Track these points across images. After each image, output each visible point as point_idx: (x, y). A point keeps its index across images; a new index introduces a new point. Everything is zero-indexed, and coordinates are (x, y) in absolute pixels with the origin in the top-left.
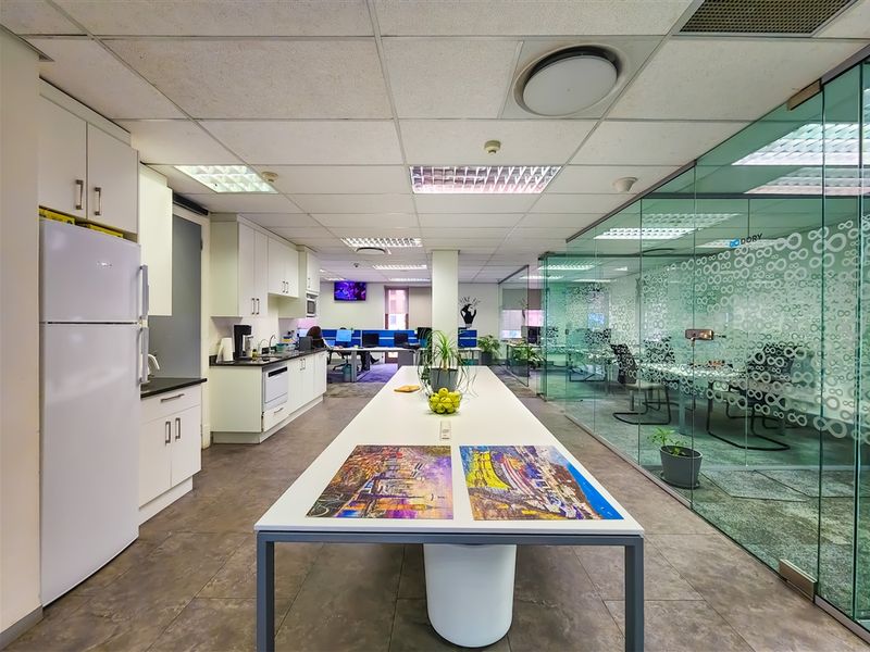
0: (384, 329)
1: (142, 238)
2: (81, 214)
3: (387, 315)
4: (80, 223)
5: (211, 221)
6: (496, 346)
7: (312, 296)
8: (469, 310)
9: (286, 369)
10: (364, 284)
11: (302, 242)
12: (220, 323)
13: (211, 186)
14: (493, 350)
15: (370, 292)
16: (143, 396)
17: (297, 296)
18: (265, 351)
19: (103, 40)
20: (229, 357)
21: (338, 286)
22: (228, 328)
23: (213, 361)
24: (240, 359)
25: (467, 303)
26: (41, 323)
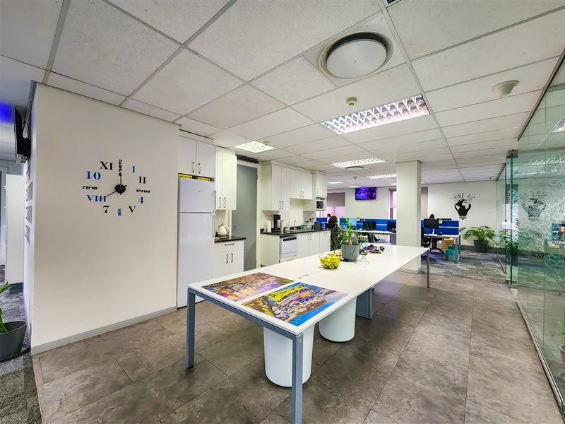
0: (389, 218)
1: (216, 180)
2: (194, 174)
3: (391, 210)
4: (194, 177)
5: (262, 165)
6: (491, 235)
7: (321, 199)
8: (463, 204)
9: (296, 238)
10: (375, 188)
11: (312, 168)
12: (267, 213)
13: (252, 151)
14: (488, 239)
15: (379, 193)
16: (215, 242)
17: (311, 199)
18: (292, 228)
19: (186, 116)
20: (270, 231)
21: (358, 191)
22: (270, 216)
23: (262, 231)
24: (275, 231)
25: (461, 199)
26: (179, 213)
